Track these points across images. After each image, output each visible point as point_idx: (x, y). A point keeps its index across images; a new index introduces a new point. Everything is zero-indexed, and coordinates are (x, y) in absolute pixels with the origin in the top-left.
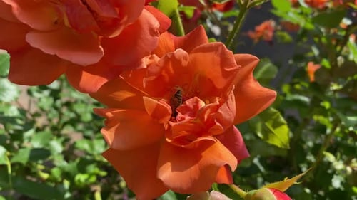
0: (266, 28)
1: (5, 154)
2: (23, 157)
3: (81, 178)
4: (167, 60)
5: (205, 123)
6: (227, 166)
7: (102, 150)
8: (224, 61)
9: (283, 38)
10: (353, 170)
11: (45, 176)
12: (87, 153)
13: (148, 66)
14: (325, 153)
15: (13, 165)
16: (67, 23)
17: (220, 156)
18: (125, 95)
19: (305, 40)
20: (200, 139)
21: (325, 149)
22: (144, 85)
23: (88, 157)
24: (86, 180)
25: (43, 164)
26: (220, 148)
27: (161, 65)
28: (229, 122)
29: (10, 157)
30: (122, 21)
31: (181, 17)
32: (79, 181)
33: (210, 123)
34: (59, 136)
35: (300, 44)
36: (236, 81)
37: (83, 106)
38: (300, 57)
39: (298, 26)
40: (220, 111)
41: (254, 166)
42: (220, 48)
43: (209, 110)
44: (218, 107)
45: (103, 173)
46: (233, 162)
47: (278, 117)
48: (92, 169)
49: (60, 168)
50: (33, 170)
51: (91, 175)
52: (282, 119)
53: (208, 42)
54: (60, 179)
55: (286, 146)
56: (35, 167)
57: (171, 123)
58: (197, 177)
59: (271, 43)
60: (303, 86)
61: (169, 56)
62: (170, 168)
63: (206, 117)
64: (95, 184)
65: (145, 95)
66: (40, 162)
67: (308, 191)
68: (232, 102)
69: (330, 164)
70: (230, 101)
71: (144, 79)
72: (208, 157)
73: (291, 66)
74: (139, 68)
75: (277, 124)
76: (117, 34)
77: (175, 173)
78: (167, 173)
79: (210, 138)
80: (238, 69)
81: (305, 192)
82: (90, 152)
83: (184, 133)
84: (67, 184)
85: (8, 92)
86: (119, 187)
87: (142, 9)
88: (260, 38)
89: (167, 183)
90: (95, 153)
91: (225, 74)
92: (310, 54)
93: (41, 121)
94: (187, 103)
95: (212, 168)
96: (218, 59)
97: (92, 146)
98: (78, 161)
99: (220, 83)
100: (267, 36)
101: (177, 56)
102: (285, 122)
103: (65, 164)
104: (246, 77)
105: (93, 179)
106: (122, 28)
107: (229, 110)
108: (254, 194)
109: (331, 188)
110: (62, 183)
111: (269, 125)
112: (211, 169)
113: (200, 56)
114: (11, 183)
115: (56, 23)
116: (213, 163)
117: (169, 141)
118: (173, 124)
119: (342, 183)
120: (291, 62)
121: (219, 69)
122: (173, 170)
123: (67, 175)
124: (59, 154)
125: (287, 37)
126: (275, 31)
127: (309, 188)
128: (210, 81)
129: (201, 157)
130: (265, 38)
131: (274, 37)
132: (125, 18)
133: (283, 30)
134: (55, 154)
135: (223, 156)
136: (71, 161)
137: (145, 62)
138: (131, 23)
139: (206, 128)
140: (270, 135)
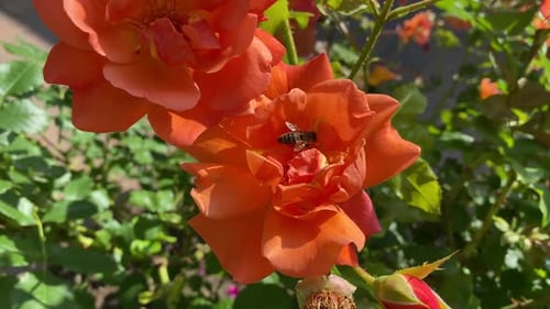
0: (421, 24)
1: (33, 210)
2: (58, 214)
3: (138, 245)
4: (279, 103)
5: (326, 188)
6: (352, 246)
7: (170, 206)
8: (354, 105)
9: (445, 39)
10: (533, 243)
11: (87, 242)
12: (147, 211)
13: (256, 110)
14: (494, 218)
15: (44, 225)
16: (154, 53)
17: (343, 232)
18: (222, 145)
19: (478, 43)
20: (318, 209)
21: (496, 211)
22: (248, 135)
23: (150, 217)
24: (146, 249)
25: (83, 225)
26: (344, 219)
27: (272, 108)
28: (357, 187)
29: (41, 215)
30: (225, 53)
31: (292, 30)
32: (137, 249)
33: (332, 188)
34: (104, 183)
35: (471, 50)
36: (367, 132)
37: (139, 139)
38: (470, 70)
39: (468, 24)
40: (345, 174)
41: (389, 235)
42: (349, 88)
43: (331, 172)
44: (343, 168)
45: (172, 240)
46: (359, 239)
47: (426, 169)
48: (156, 232)
49: (108, 230)
50: (71, 234)
51: (153, 242)
52: (431, 173)
53: (333, 79)
54: (109, 247)
55: (436, 210)
56: (74, 229)
57: (281, 186)
58: (313, 257)
59: (426, 47)
60: (470, 115)
61: (282, 98)
62: (280, 243)
63: (327, 180)
64: (159, 254)
65: (249, 148)
66: (79, 221)
67: (467, 271)
68: (362, 162)
69: (501, 233)
70: (358, 161)
71: (249, 128)
72: (328, 231)
73: (456, 82)
74: (244, 114)
75: (423, 180)
76: (217, 69)
77: (286, 250)
78: (275, 250)
79: (331, 208)
80: (370, 117)
81: (462, 272)
82: (153, 210)
83: (298, 199)
84: (118, 254)
85: (34, 119)
86: (194, 259)
87: (252, 38)
88: (411, 39)
89: (274, 263)
90: (160, 211)
91: (354, 123)
92: (486, 65)
93: (76, 163)
94: (303, 154)
95: (334, 246)
96: (344, 101)
97: (155, 201)
98: (135, 220)
99: (346, 134)
100: (420, 35)
101: (292, 99)
102: (435, 177)
103: (115, 225)
104: (381, 126)
105: (157, 248)
106: (225, 62)
107: (358, 172)
108: (384, 282)
109: (503, 268)
110: (111, 252)
111: (412, 180)
112: (332, 247)
113: (322, 96)
114: (44, 251)
115: (138, 52)
116: (335, 239)
117: (278, 208)
118: (284, 188)
119: (520, 262)
120: (455, 77)
121: (345, 115)
122: (283, 246)
123: (118, 241)
124: (105, 210)
125: (452, 38)
126: (434, 28)
127: (469, 268)
128: (333, 129)
129: (319, 230)
130: (417, 39)
131: (432, 38)
132: (229, 49)
133: (446, 28)
134: (101, 210)
135: (348, 231)
136: (124, 222)
137: (253, 104)
138: (236, 56)
139: (326, 194)
140: (413, 194)
